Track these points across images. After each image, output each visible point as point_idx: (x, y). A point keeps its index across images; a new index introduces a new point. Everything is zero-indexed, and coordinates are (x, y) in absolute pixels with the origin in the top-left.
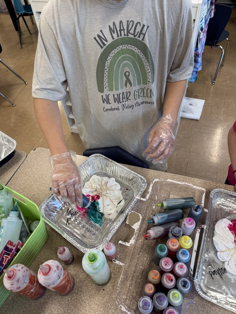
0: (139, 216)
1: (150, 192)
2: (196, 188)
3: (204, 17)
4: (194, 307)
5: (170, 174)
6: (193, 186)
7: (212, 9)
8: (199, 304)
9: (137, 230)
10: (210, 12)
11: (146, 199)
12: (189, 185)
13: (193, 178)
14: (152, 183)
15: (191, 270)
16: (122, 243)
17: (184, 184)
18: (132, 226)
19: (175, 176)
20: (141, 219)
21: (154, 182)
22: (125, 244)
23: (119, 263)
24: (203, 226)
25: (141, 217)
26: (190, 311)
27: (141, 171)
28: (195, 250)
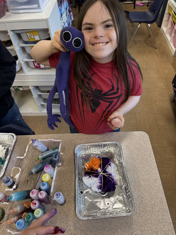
0: (19, 169)
1: (26, 152)
2: (56, 141)
3: (66, 21)
4: (58, 215)
5: (45, 135)
6: (54, 140)
7: (71, 15)
8: (61, 212)
9: (17, 179)
10: (71, 17)
11: (24, 157)
12: (51, 140)
13: (59, 134)
14: (28, 145)
15: (51, 193)
16: (7, 190)
17: (49, 141)
18: (15, 177)
19: (48, 135)
20: (20, 171)
21: (29, 144)
22: (10, 190)
23: (6, 203)
24: (59, 164)
25: (20, 170)
26: (56, 218)
27: (26, 138)
28: (54, 181)
